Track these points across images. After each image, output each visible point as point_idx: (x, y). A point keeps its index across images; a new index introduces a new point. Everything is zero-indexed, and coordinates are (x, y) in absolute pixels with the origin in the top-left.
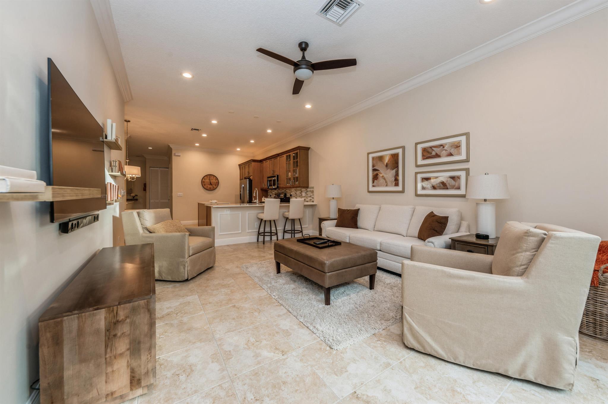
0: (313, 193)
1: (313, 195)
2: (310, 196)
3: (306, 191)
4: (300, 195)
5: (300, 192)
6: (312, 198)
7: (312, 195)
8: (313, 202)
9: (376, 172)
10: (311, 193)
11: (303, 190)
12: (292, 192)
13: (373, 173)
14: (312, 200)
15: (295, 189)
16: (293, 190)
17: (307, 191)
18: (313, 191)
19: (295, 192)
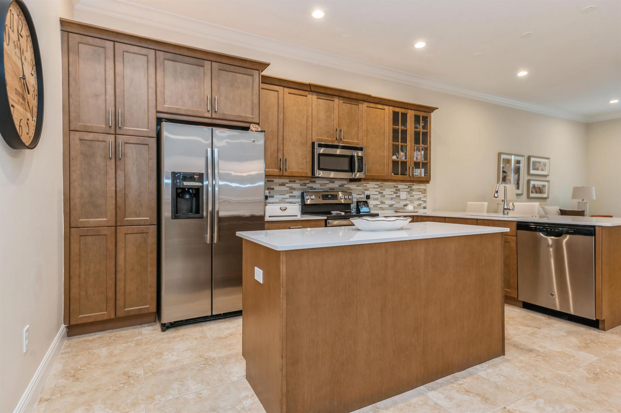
0: (425, 193)
1: (425, 197)
2: (419, 199)
3: (408, 190)
4: (394, 196)
5: (394, 190)
6: (422, 202)
7: (422, 196)
8: (425, 208)
9: (505, 174)
10: (420, 193)
11: (401, 186)
12: (367, 190)
13: (502, 175)
14: (422, 206)
15: (379, 183)
16: (371, 185)
17: (411, 190)
18: (425, 190)
19: (379, 190)
